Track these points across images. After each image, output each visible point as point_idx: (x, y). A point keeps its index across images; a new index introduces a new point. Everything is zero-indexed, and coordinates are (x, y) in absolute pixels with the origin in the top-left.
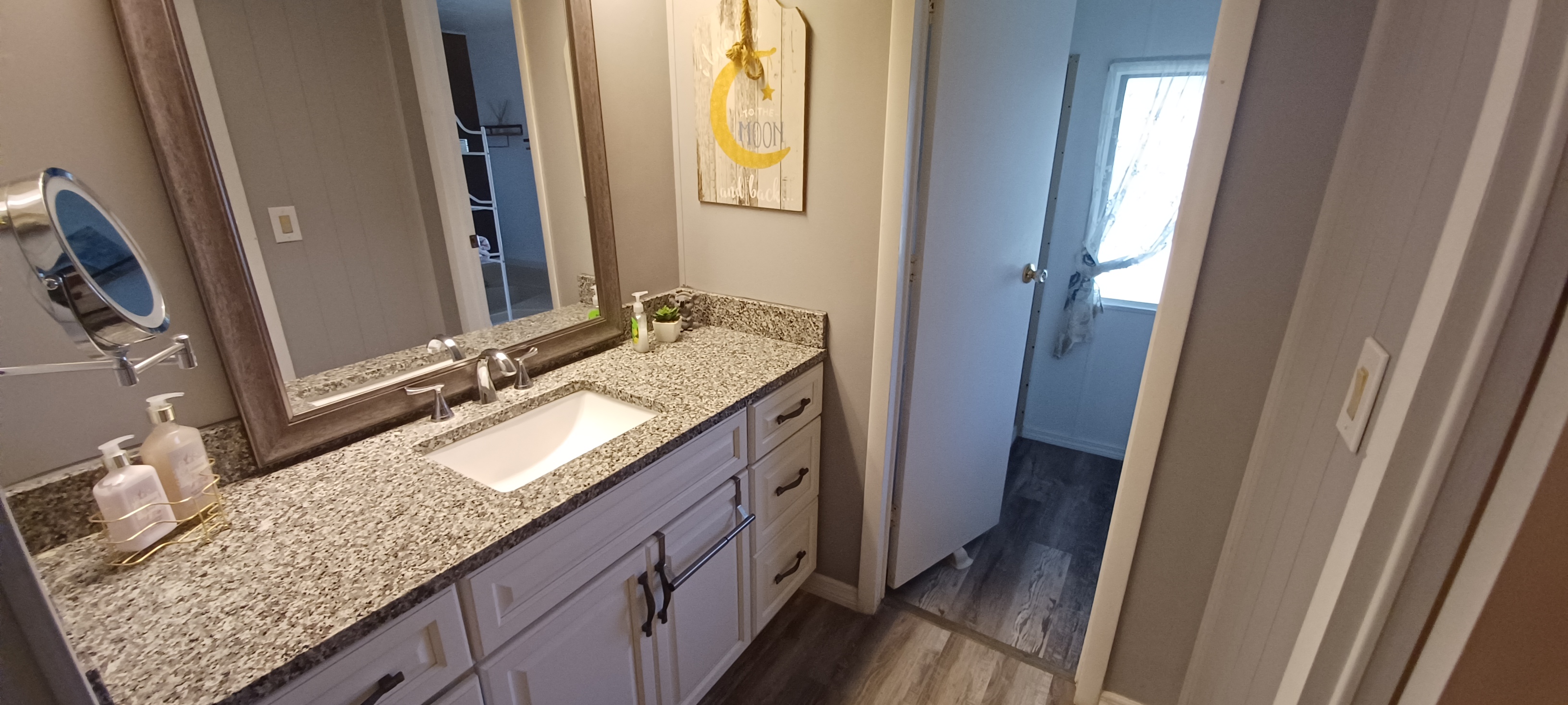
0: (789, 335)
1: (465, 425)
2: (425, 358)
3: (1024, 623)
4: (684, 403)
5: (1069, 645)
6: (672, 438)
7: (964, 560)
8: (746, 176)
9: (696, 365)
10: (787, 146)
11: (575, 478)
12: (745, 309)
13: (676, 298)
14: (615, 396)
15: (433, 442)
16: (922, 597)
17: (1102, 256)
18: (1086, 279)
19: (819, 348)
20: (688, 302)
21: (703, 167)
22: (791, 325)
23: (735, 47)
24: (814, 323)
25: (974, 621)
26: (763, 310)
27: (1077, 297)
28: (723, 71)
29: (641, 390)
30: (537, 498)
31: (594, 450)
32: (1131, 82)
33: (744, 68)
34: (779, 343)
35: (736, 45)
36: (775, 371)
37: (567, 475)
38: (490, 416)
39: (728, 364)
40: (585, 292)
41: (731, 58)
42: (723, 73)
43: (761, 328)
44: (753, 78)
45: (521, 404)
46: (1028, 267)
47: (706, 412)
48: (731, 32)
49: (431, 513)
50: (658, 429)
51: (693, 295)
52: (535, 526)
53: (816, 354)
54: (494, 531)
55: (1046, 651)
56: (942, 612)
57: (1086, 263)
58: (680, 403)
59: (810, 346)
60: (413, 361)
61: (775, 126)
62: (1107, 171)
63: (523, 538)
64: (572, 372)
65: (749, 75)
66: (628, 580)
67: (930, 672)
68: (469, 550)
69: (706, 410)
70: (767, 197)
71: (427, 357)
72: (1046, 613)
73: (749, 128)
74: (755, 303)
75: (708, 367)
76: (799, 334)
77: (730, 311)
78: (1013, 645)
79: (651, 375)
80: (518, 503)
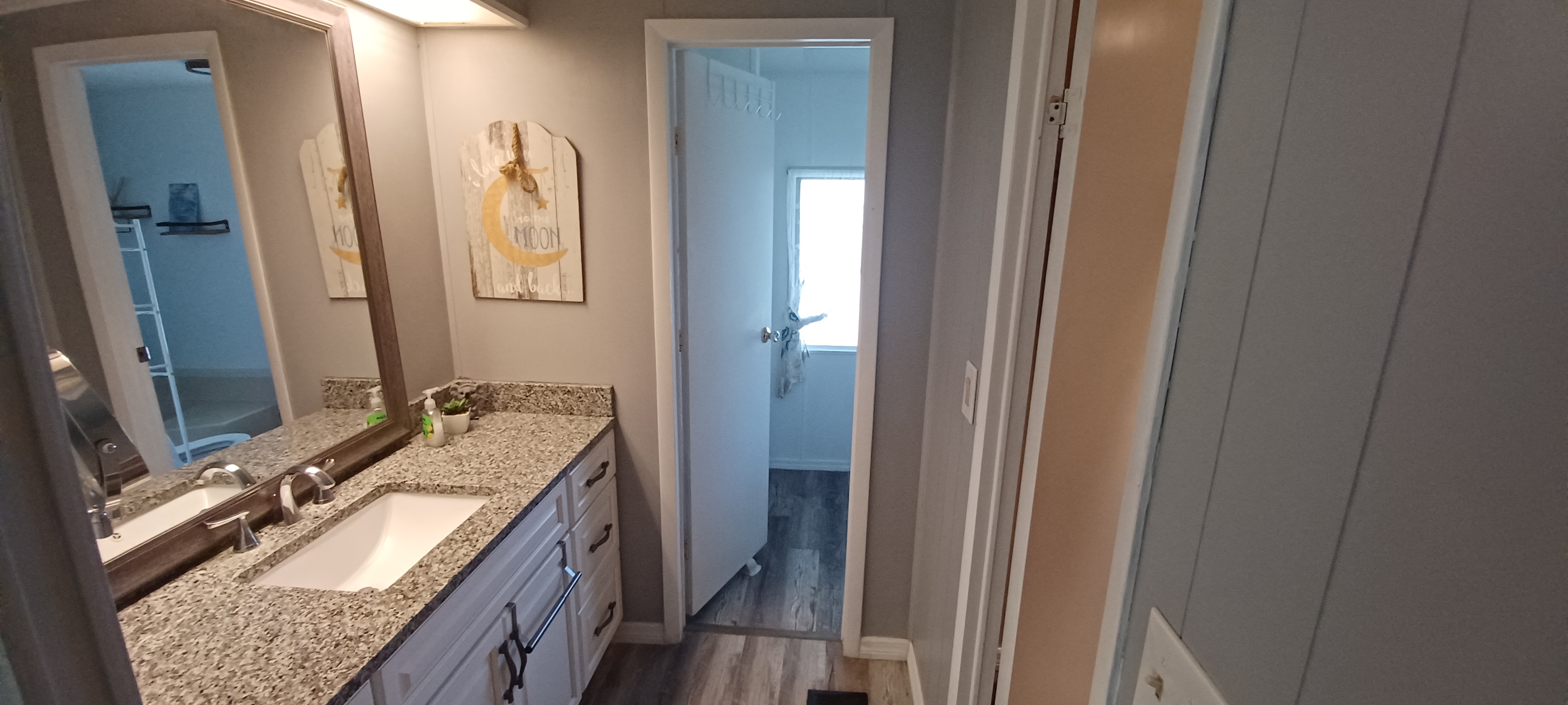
0: (578, 410)
1: (282, 548)
2: (158, 496)
3: (798, 611)
4: (511, 482)
5: (832, 615)
6: (518, 513)
7: (754, 567)
8: (524, 272)
9: (502, 449)
10: (565, 248)
11: (444, 564)
12: (532, 392)
13: (460, 390)
14: (431, 491)
15: (251, 572)
16: (716, 615)
17: (802, 314)
18: (794, 332)
19: (609, 416)
20: (473, 393)
21: (477, 267)
22: (580, 400)
23: (510, 165)
24: (602, 396)
25: (762, 621)
26: (551, 390)
27: (790, 346)
28: (495, 183)
29: (461, 480)
30: (417, 588)
31: (447, 538)
32: (803, 182)
33: (519, 183)
34: (571, 417)
35: (510, 163)
36: (580, 442)
37: (435, 564)
38: (305, 534)
39: (534, 442)
40: (333, 396)
41: (504, 174)
42: (494, 185)
43: (551, 407)
44: (529, 192)
45: (333, 517)
46: (765, 330)
47: (537, 486)
48: (501, 151)
49: (311, 627)
50: (500, 508)
51: (476, 385)
52: (428, 610)
53: (608, 422)
54: (394, 623)
55: (817, 626)
56: (735, 623)
57: (792, 320)
58: (507, 483)
59: (600, 416)
60: (144, 502)
61: (551, 231)
62: (796, 248)
63: (420, 623)
64: (372, 477)
65: (525, 189)
66: (490, 653)
67: (738, 670)
68: (379, 643)
69: (536, 484)
70: (548, 290)
71: (161, 494)
72: (811, 599)
73: (526, 233)
74: (542, 385)
75: (515, 448)
76: (589, 407)
77: (516, 395)
78: (794, 629)
79: (461, 466)
80: (402, 596)
